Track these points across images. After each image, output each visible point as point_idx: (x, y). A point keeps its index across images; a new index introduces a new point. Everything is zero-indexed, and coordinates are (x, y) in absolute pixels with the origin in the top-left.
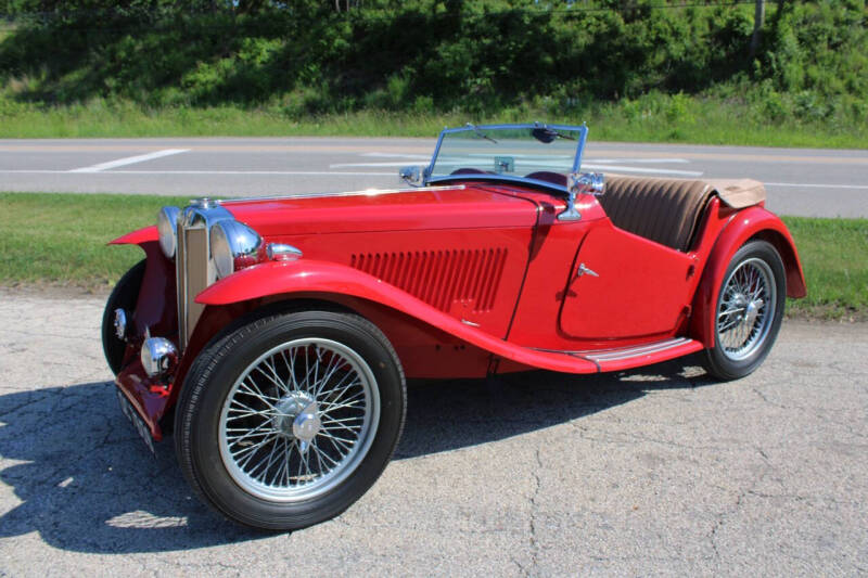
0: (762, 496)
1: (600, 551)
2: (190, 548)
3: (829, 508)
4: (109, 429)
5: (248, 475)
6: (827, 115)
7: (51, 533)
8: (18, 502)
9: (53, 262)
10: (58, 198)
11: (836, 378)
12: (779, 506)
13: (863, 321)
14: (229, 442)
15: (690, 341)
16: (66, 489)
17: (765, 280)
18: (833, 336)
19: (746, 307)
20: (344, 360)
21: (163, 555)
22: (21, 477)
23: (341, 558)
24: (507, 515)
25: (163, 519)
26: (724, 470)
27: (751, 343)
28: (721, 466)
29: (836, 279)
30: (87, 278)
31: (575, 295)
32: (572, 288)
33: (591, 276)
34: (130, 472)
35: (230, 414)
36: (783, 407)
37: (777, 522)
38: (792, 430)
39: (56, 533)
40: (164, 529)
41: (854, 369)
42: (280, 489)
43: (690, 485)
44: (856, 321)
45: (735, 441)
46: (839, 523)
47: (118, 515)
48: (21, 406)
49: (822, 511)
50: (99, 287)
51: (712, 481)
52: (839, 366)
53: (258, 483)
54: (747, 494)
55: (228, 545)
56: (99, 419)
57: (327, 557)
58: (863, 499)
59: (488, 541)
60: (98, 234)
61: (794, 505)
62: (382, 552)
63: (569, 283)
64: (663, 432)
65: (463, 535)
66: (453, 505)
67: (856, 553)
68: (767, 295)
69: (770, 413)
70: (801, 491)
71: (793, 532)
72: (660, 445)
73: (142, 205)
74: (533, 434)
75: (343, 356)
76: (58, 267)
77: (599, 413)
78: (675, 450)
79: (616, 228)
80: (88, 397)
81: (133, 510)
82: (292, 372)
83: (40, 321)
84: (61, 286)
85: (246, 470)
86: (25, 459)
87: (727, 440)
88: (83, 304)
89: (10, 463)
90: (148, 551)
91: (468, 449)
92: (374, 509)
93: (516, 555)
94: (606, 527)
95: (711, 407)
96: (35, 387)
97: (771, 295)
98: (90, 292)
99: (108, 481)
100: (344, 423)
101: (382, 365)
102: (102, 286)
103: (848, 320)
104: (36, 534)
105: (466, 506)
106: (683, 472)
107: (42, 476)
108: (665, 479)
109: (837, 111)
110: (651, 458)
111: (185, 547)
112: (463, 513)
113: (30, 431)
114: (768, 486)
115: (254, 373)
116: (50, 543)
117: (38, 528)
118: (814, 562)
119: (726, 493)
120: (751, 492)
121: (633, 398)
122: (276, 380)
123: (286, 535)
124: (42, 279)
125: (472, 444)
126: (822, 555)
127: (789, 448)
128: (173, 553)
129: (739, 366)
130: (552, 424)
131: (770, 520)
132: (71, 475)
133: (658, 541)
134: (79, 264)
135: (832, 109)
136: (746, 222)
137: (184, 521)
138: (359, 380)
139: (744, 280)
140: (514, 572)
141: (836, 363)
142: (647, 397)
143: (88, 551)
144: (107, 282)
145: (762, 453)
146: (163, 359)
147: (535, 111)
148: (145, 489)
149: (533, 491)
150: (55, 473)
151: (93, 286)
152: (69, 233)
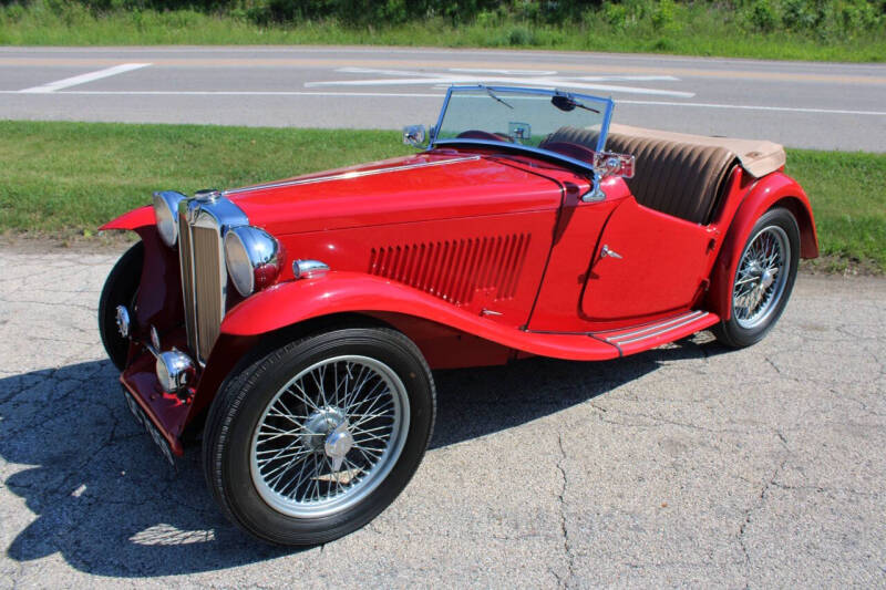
0: (785, 487)
1: (634, 557)
2: (222, 568)
3: (850, 501)
4: (114, 421)
5: (278, 494)
6: (817, 22)
7: (74, 554)
8: (33, 517)
9: (20, 211)
10: (13, 128)
11: (845, 343)
12: (802, 499)
13: (866, 275)
14: (260, 465)
15: (707, 314)
16: (80, 499)
17: (780, 245)
18: (838, 292)
19: (761, 275)
20: (373, 372)
21: (196, 576)
22: (30, 486)
23: (379, 574)
24: (538, 517)
25: (189, 533)
26: (746, 457)
27: (763, 309)
28: (742, 453)
29: (838, 227)
30: (59, 228)
31: (597, 277)
32: (595, 270)
33: (615, 259)
34: (146, 476)
35: (261, 438)
36: (796, 380)
37: (802, 520)
38: (807, 408)
39: (79, 554)
40: (192, 545)
41: (862, 333)
42: (312, 504)
43: (714, 476)
44: (859, 275)
45: (754, 423)
46: (860, 518)
47: (142, 530)
48: (13, 394)
49: (843, 503)
50: (74, 239)
51: (735, 471)
52: (846, 329)
53: (290, 501)
54: (770, 485)
55: (261, 563)
56: (101, 410)
57: (363, 572)
58: (882, 488)
59: (523, 548)
60: (67, 175)
61: (817, 498)
62: (419, 566)
63: (591, 265)
64: (681, 412)
65: (497, 542)
66: (483, 506)
67: (879, 553)
68: (781, 260)
69: (784, 388)
70: (822, 480)
71: (818, 529)
72: (680, 428)
73: (107, 136)
74: (553, 417)
75: (372, 368)
76: (25, 216)
77: (615, 390)
78: (695, 434)
79: (640, 206)
80: (84, 381)
81: (156, 524)
82: (321, 388)
83: (15, 285)
84: (32, 238)
85: (277, 490)
86: (30, 463)
87: (745, 421)
88: (60, 260)
89: (16, 468)
90: (179, 572)
91: (489, 436)
92: (404, 514)
93: (552, 564)
94: (637, 528)
95: (726, 381)
96: (25, 370)
97: (785, 261)
98: (64, 246)
99: (122, 487)
100: (374, 433)
101: (413, 375)
102: (77, 238)
103: (851, 274)
104: (58, 556)
105: (496, 508)
106: (706, 461)
107: (53, 484)
108: (689, 469)
109: (828, 17)
110: (674, 445)
111: (217, 567)
112: (494, 516)
113: (29, 427)
114: (789, 476)
115: (285, 396)
116: (75, 566)
117: (60, 549)
118: (841, 564)
119: (750, 485)
120: (774, 483)
121: (649, 371)
122: (306, 399)
123: (319, 548)
124: (11, 229)
125: (492, 431)
126: (847, 556)
127: (806, 430)
128: (205, 574)
129: (751, 333)
130: (570, 405)
131: (795, 516)
132: (83, 482)
133: (690, 543)
134: (49, 213)
135: (822, 15)
136: (768, 190)
137: (211, 535)
138: (388, 390)
139: (760, 247)
140: (552, 584)
141: (843, 325)
142: (661, 368)
143: (116, 575)
144: (82, 233)
145: (780, 436)
146: (181, 374)
147: (513, 14)
148: (163, 497)
149: (560, 486)
150: (65, 480)
151: (67, 238)
152: (34, 173)
